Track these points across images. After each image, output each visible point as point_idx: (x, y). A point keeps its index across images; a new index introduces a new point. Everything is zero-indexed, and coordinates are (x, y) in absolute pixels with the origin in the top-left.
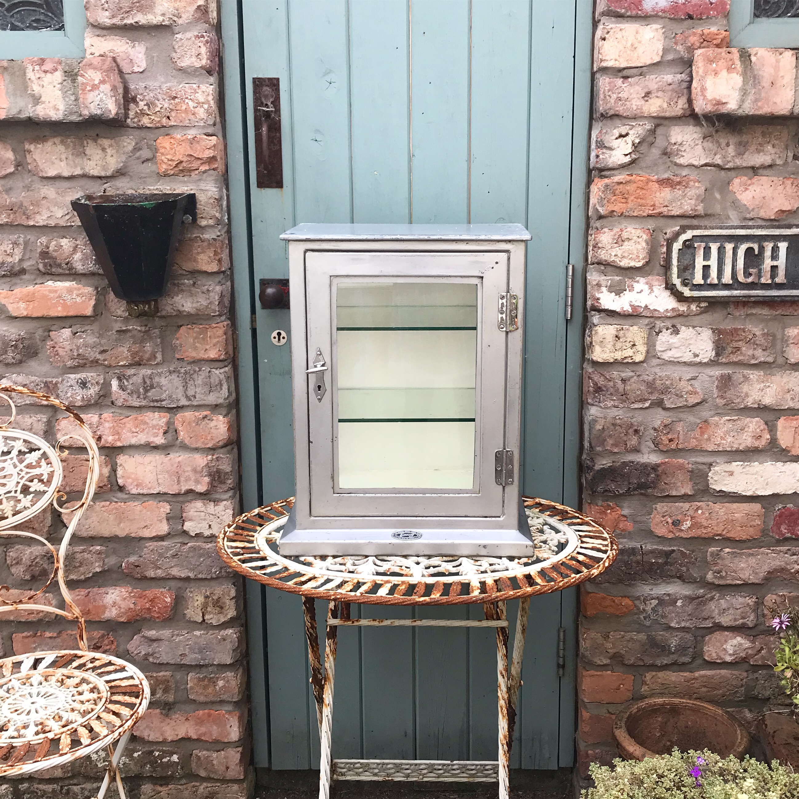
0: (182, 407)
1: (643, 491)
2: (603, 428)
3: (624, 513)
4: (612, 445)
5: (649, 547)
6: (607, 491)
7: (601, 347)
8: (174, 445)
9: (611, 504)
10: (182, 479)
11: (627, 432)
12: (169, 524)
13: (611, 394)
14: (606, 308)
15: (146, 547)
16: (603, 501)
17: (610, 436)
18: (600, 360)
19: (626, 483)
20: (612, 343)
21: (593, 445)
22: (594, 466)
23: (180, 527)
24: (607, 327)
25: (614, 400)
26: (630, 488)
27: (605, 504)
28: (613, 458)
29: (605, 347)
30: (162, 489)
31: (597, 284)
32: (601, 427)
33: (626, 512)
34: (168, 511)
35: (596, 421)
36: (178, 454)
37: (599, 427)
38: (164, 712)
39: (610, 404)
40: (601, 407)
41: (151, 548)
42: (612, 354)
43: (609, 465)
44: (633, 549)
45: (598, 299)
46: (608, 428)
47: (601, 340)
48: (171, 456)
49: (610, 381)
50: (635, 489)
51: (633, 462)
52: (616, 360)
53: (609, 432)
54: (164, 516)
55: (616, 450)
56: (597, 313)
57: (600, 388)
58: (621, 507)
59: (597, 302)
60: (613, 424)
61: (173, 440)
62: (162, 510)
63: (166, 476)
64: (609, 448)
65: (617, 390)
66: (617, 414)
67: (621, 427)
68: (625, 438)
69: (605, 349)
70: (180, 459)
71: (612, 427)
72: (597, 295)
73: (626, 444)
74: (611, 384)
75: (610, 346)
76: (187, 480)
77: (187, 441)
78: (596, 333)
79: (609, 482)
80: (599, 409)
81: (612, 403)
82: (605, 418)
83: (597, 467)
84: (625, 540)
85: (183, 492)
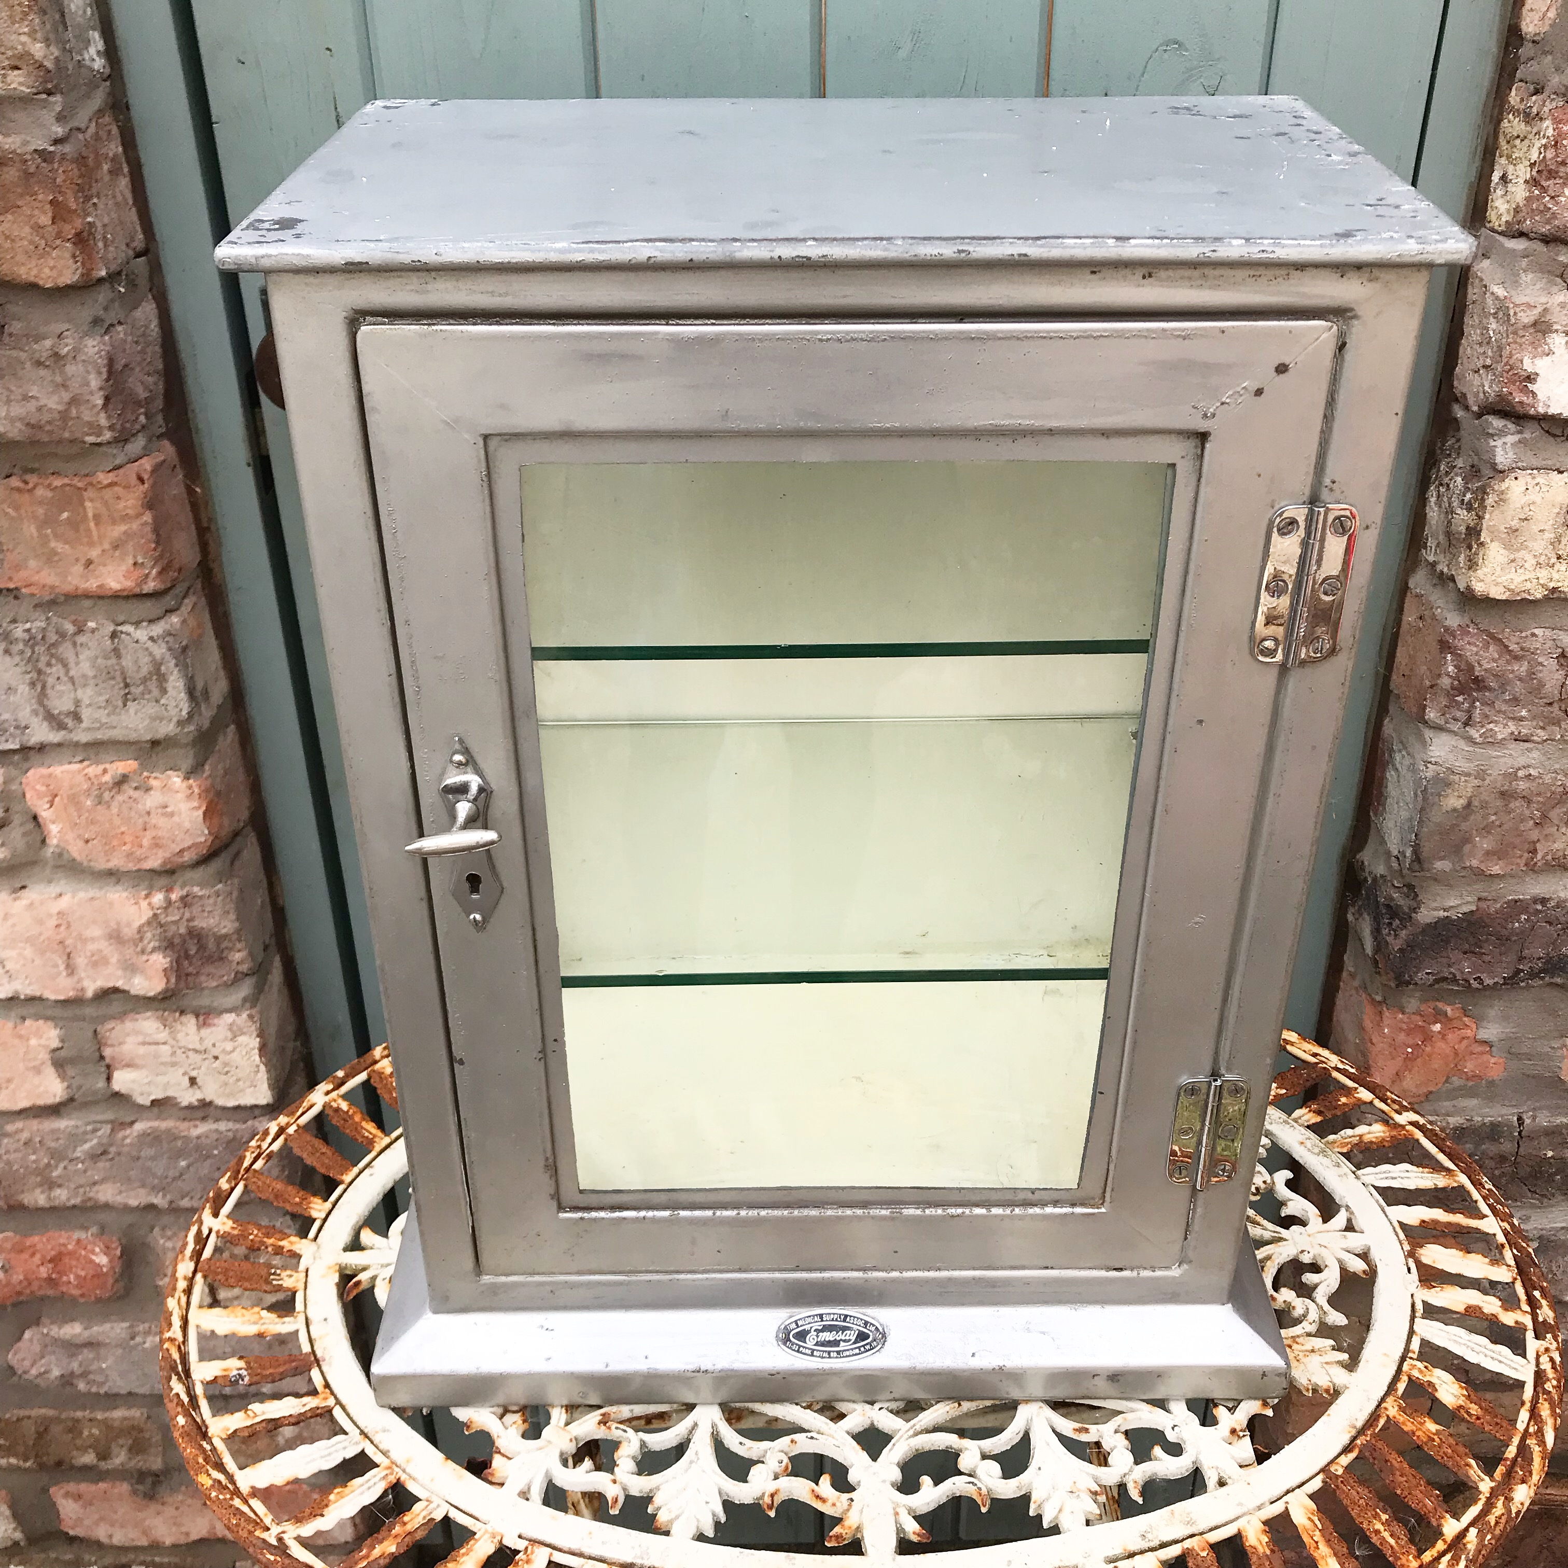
0: (41, 748)
1: (1558, 980)
2: (1469, 805)
3: (1483, 1034)
4: (1488, 853)
5: (1544, 1120)
6: (1445, 979)
7: (1508, 546)
8: (33, 863)
9: (1449, 1010)
10: (80, 961)
11: (1544, 816)
12: (62, 1076)
13: (1515, 701)
14: (1552, 411)
15: (7, 1135)
16: (1424, 1001)
17: (1487, 829)
18: (1497, 593)
19: (1512, 957)
20: (1549, 535)
21: (1426, 851)
22: (1415, 910)
23: (101, 1084)
24: (1541, 478)
25: (1521, 719)
26: (1519, 971)
27: (1428, 1009)
28: (1480, 888)
29: (1523, 546)
30: (26, 989)
31: (1535, 324)
32: (1459, 803)
33: (1491, 1031)
34: (56, 1044)
35: (1448, 784)
36: (54, 889)
37: (1454, 801)
38: (140, 1487)
39: (1502, 731)
40: (1471, 740)
41: (25, 1136)
42: (1543, 574)
43: (1466, 909)
44: (1494, 1126)
45: (1530, 378)
46: (1484, 806)
47: (1515, 523)
48: (33, 894)
49: (1517, 658)
50: (1533, 975)
51: (1544, 901)
52: (1554, 590)
53: (1485, 817)
54: (44, 1056)
55: (1496, 869)
56: (1511, 426)
57: (1476, 680)
58: (1479, 1020)
59: (1525, 390)
60: (1503, 794)
61: (29, 846)
62: (33, 1042)
63: (28, 952)
64: (1475, 863)
65: (1536, 690)
66: (1522, 761)
67: (1529, 802)
68: (1535, 835)
69: (1523, 553)
70: (64, 903)
71: (1499, 803)
72: (1529, 365)
73: (1534, 851)
74: (1522, 668)
75: (1540, 545)
76: (98, 962)
77: (76, 850)
78: (1502, 500)
79: (1455, 955)
80: (1462, 744)
81: (1512, 727)
82: (1481, 774)
83: (1427, 915)
84: (1474, 1102)
85: (89, 994)
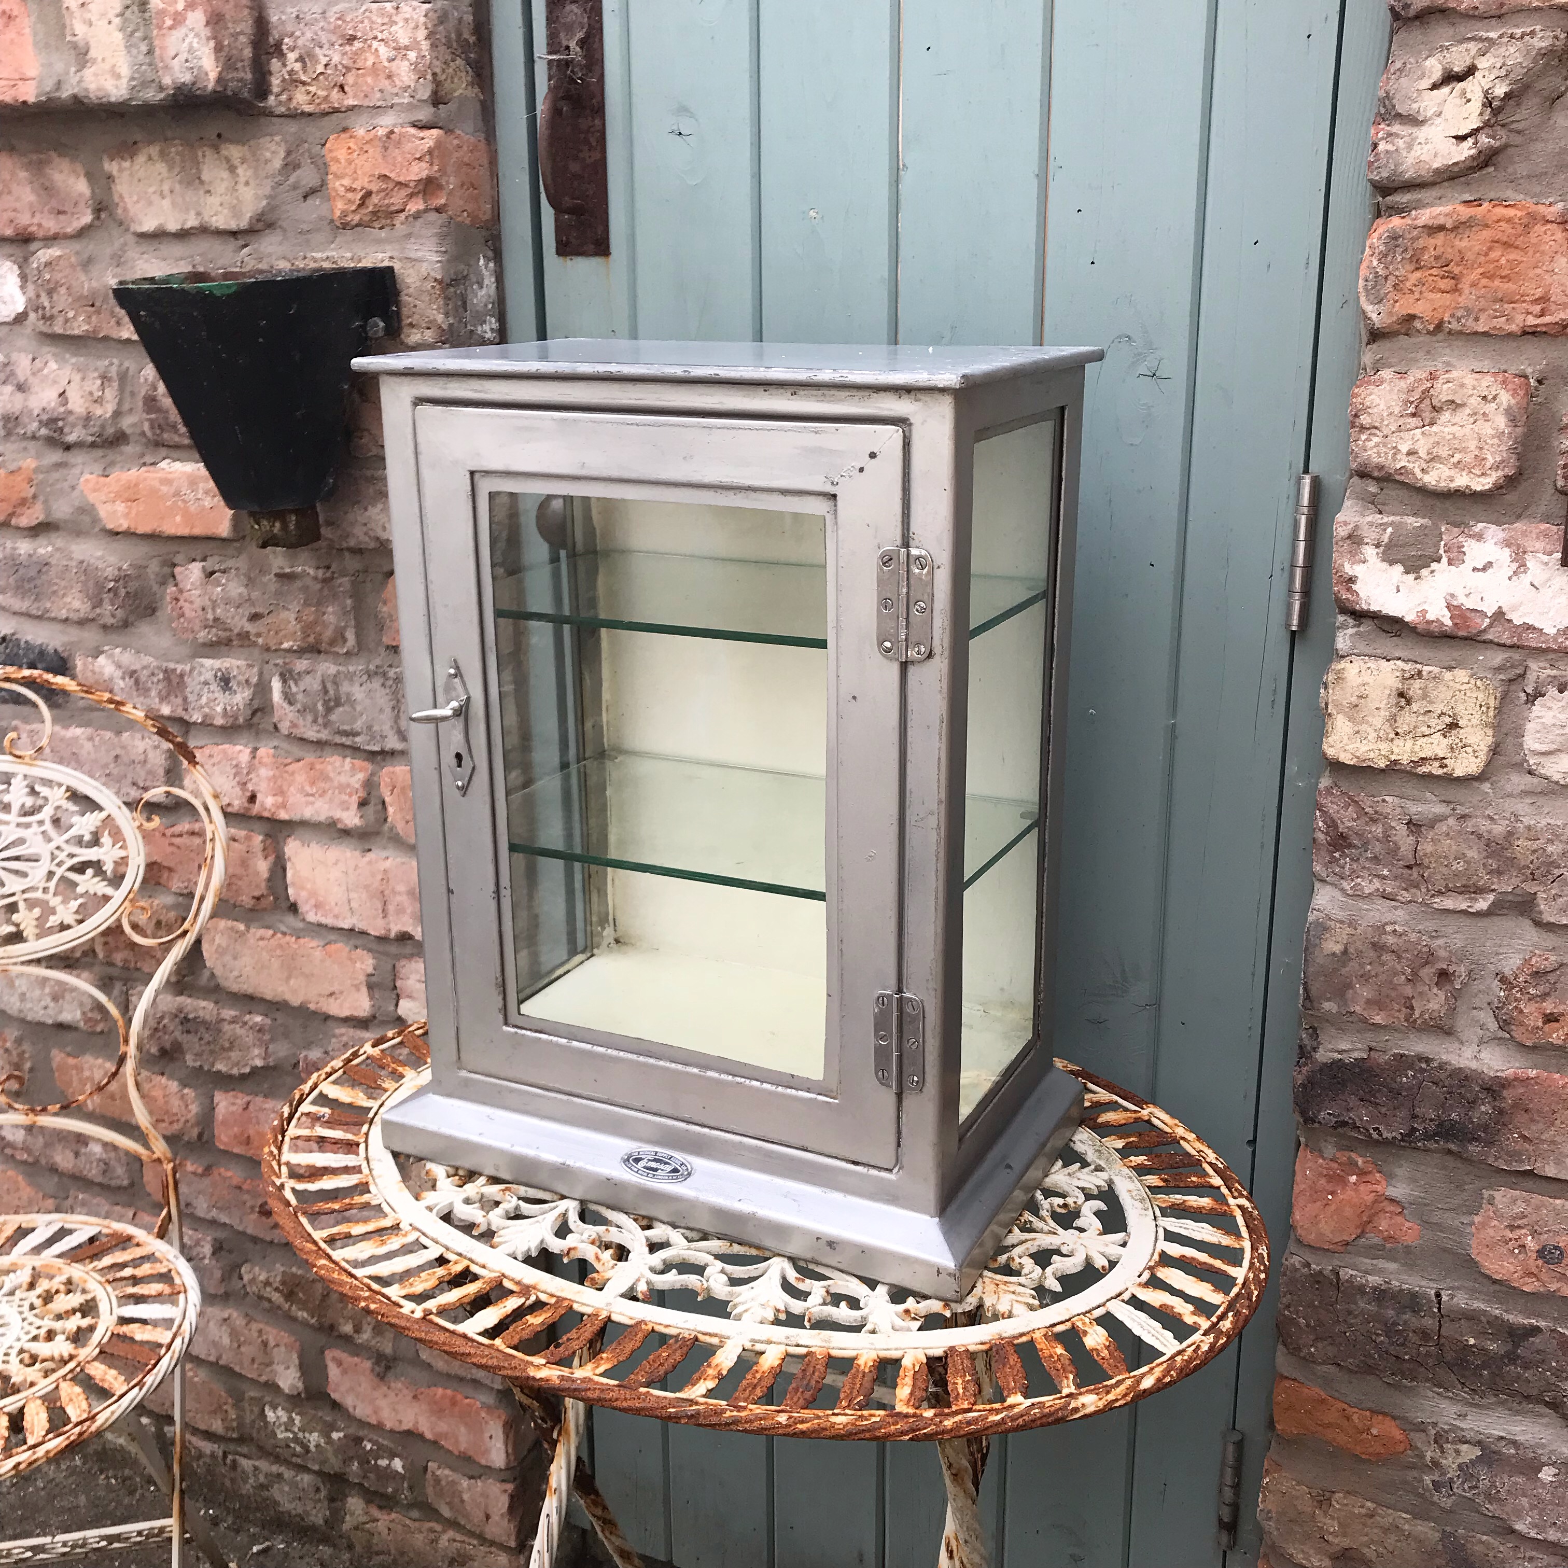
0: (393, 753)
1: (1452, 1147)
2: (1345, 952)
3: (1391, 1192)
4: (1368, 1002)
5: (1462, 1301)
6: (1344, 1124)
7: (1351, 719)
8: (377, 833)
9: (1360, 1161)
10: (391, 908)
11: (1415, 973)
12: (371, 998)
13: (1376, 859)
14: (1374, 608)
15: (334, 1036)
16: (1341, 1148)
17: (1365, 978)
18: (1346, 758)
19: (1403, 1113)
20: (1385, 713)
21: (1314, 992)
22: (1315, 1049)
23: (392, 1008)
24: (1372, 664)
25: (1384, 878)
26: (1414, 1130)
27: (1343, 1157)
28: (1370, 1038)
29: (1363, 721)
30: (361, 925)
31: (1350, 537)
32: (1338, 948)
33: (1399, 1190)
34: (370, 970)
35: (1326, 929)
36: (384, 854)
37: (1332, 946)
38: (377, 1369)
39: (1369, 886)
40: (1343, 890)
41: (345, 1039)
42: (1384, 747)
43: (1356, 1055)
44: (1414, 1296)
45: (1352, 580)
46: (1360, 953)
47: (1354, 700)
48: (371, 856)
49: (1374, 821)
50: (1428, 1136)
51: (1428, 1060)
52: (1396, 762)
53: (1362, 965)
54: (362, 978)
55: (1378, 1019)
56: (1351, 622)
57: (1342, 836)
58: (1390, 1177)
59: (1349, 589)
60: (1374, 945)
61: (377, 820)
62: (358, 965)
63: (364, 896)
64: (1358, 1009)
65: (1394, 851)
66: (1389, 917)
67: (1399, 957)
68: (1408, 990)
69: (1364, 727)
70: (388, 864)
71: (1372, 954)
72: (1349, 569)
73: (1412, 1008)
74: (1378, 830)
75: (1378, 720)
76: (400, 911)
77: (400, 827)
78: (1339, 679)
79: (1353, 1101)
80: (1338, 894)
81: (1377, 884)
82: (1352, 924)
83: (1323, 1055)
84: (1392, 1266)
85: (393, 935)
